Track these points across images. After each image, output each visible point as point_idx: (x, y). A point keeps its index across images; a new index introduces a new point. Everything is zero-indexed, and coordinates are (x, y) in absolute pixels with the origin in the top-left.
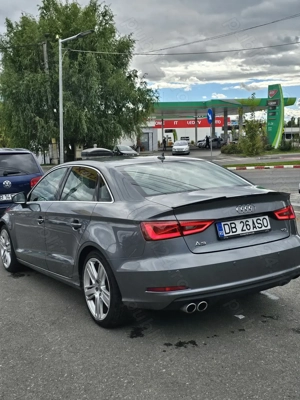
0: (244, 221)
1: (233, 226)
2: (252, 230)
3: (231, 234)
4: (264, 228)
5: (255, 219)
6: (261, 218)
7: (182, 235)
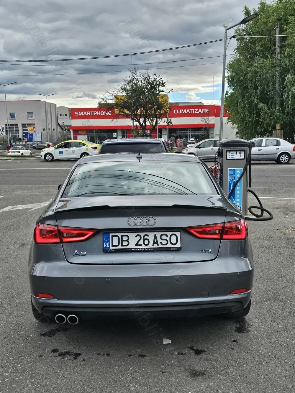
0: (142, 234)
1: (125, 238)
2: (151, 246)
3: (120, 247)
4: (169, 245)
5: (158, 234)
6: (169, 234)
7: (61, 242)
